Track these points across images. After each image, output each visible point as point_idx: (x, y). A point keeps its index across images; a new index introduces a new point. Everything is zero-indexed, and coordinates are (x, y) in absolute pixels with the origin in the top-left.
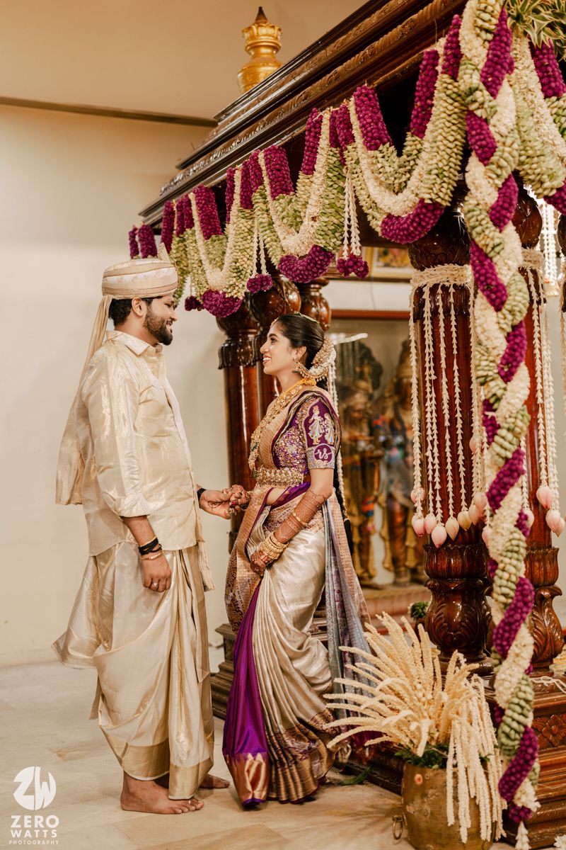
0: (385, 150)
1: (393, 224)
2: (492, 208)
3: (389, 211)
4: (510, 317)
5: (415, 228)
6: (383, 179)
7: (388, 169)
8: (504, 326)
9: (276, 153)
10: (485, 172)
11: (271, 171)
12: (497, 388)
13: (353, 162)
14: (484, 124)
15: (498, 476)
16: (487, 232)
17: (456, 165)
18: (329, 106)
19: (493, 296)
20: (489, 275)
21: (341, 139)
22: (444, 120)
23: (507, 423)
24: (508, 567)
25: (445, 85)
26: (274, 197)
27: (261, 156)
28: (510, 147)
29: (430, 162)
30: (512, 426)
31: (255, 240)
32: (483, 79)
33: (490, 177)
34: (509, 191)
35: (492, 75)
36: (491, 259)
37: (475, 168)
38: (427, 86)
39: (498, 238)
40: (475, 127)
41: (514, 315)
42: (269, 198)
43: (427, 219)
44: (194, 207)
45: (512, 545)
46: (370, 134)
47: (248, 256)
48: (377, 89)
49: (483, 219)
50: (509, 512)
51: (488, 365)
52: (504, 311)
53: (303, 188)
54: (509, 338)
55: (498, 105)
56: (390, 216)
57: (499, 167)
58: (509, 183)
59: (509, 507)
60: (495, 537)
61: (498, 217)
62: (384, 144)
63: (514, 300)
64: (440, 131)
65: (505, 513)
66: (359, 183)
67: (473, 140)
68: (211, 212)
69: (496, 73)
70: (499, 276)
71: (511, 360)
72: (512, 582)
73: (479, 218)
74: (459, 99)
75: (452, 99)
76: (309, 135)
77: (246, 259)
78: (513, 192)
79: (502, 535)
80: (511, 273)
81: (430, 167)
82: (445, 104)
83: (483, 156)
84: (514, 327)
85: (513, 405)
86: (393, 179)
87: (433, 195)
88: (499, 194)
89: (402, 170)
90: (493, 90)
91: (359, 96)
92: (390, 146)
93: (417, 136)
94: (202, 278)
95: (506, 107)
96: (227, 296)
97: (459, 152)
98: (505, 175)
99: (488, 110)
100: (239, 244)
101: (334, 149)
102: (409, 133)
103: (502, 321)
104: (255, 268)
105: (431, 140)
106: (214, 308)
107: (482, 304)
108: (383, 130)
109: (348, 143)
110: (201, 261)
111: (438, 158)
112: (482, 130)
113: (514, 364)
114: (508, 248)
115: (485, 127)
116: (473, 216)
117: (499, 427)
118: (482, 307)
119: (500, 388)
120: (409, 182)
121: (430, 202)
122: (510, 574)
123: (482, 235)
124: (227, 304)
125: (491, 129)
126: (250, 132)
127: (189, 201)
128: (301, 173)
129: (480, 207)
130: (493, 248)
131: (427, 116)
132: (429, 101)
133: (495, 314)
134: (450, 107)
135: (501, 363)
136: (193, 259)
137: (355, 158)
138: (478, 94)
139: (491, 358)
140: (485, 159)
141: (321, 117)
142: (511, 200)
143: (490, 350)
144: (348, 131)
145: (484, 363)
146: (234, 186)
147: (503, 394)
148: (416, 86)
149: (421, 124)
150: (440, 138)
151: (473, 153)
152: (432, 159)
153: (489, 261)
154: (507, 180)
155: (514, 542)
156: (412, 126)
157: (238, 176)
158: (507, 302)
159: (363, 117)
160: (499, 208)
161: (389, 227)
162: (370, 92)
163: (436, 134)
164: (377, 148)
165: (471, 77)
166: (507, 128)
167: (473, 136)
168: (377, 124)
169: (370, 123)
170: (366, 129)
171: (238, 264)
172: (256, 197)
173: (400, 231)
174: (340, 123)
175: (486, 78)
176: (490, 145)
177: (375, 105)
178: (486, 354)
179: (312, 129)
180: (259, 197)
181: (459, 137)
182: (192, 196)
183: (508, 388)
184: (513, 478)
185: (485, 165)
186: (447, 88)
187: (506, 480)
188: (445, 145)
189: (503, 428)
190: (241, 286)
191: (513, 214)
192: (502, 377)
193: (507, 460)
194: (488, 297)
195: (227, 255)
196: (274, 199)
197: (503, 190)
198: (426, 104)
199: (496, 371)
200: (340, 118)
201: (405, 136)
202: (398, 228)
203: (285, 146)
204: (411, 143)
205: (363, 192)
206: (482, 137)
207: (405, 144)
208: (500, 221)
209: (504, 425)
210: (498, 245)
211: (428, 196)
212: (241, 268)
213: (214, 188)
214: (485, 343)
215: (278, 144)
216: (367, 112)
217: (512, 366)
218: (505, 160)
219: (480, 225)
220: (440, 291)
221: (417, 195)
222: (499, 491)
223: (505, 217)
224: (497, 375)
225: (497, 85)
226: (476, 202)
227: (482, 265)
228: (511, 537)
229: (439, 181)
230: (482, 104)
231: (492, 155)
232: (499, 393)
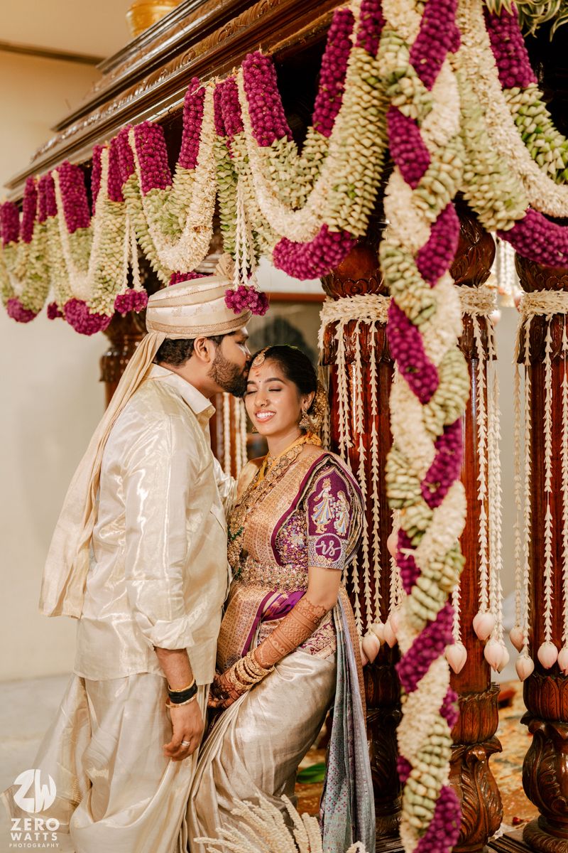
0: (280, 147)
1: (288, 253)
2: (421, 253)
3: (283, 235)
4: (441, 414)
5: (316, 264)
6: (276, 189)
7: (283, 176)
8: (433, 428)
9: (148, 132)
10: (412, 199)
11: (143, 156)
12: (419, 517)
13: (242, 158)
14: (412, 127)
15: (415, 646)
16: (412, 289)
17: (373, 179)
18: (214, 75)
19: (418, 383)
20: (413, 352)
21: (228, 126)
22: (357, 116)
23: (430, 569)
24: (425, 778)
25: (360, 64)
26: (145, 192)
27: (131, 134)
28: (449, 163)
29: (338, 174)
30: (438, 575)
31: (126, 244)
32: (413, 60)
33: (419, 207)
34: (446, 227)
35: (426, 55)
36: (417, 327)
37: (398, 191)
38: (336, 62)
39: (429, 297)
40: (400, 131)
41: (446, 411)
42: (141, 193)
43: (332, 254)
44: (58, 190)
45: (431, 744)
46: (261, 123)
47: (117, 263)
48: (273, 58)
49: (407, 269)
50: (429, 698)
51: (407, 483)
52: (432, 404)
53: (181, 187)
54: (438, 442)
55: (434, 100)
56: (284, 241)
57: (434, 193)
58: (447, 217)
59: (429, 692)
60: (409, 732)
61: (429, 266)
62: (280, 138)
63: (448, 390)
64: (352, 130)
65: (422, 700)
66: (248, 189)
67: (396, 151)
68: (77, 198)
69: (433, 53)
70: (427, 353)
71: (440, 476)
72: (429, 799)
73: (402, 267)
74: (378, 85)
75: (369, 84)
76: (188, 114)
77: (114, 267)
78: (452, 230)
79: (418, 729)
80: (445, 349)
81: (337, 182)
82: (360, 93)
83: (411, 174)
84: (447, 428)
85: (441, 545)
86: (288, 190)
87: (339, 220)
88: (433, 231)
89: (300, 179)
90: (427, 77)
91: (248, 67)
92: (289, 140)
93: (322, 132)
94: (64, 283)
95: (445, 104)
96: (91, 312)
97: (379, 162)
98: (441, 204)
99: (420, 107)
100: (106, 246)
101: (221, 138)
102: (311, 129)
103: (430, 420)
104: (126, 281)
105: (340, 142)
106: (77, 325)
107: (402, 392)
108: (280, 117)
109: (235, 132)
110: (64, 260)
111: (348, 169)
112: (410, 135)
113: (445, 483)
114: (442, 311)
115: (414, 132)
116: (392, 264)
117: (419, 573)
118: (402, 396)
119: (423, 518)
120: (308, 198)
121: (336, 230)
122: (427, 788)
123: (405, 294)
124: (92, 322)
125: (423, 134)
126: (128, 95)
127: (52, 181)
128: (178, 165)
129: (404, 250)
130: (421, 312)
131: (336, 106)
132: (338, 85)
133: (419, 407)
134: (366, 97)
135: (426, 480)
136: (54, 256)
137: (244, 154)
138: (405, 82)
139: (412, 472)
140: (413, 179)
141: (203, 90)
142: (449, 241)
143: (411, 460)
144: (236, 115)
145: (401, 479)
146: (101, 169)
147: (428, 526)
148: (321, 60)
149: (327, 117)
150: (351, 140)
151: (396, 168)
152: (340, 171)
153: (414, 330)
154: (444, 212)
155: (435, 740)
156: (314, 118)
157: (105, 155)
158: (439, 392)
159: (253, 98)
160: (430, 254)
161: (283, 257)
162: (264, 62)
163: (345, 134)
164: (269, 144)
165: (396, 57)
166: (446, 135)
167: (396, 145)
168: (271, 109)
169: (261, 107)
170: (256, 115)
171: (104, 273)
172: (127, 189)
173: (296, 265)
174: (226, 103)
175: (417, 59)
176: (421, 159)
177: (271, 81)
178: (404, 465)
179: (192, 107)
180: (131, 190)
181: (378, 141)
182: (55, 175)
183: (436, 519)
184: (436, 650)
185: (413, 188)
186: (362, 68)
187: (426, 653)
188: (358, 152)
189: (425, 576)
190: (108, 300)
191: (451, 263)
192: (427, 501)
193: (429, 622)
194: (411, 384)
195: (92, 258)
196: (145, 195)
197: (438, 226)
198: (335, 88)
199: (418, 491)
200: (225, 95)
201: (306, 132)
202: (294, 261)
203: (162, 122)
204: (313, 142)
205: (252, 202)
206: (409, 147)
207: (305, 143)
208: (432, 273)
209: (426, 571)
210: (428, 308)
211: (334, 222)
212: (108, 278)
213: (81, 167)
214: (404, 449)
215: (152, 119)
216: (259, 91)
217: (442, 487)
218: (441, 183)
219: (402, 277)
220: (357, 330)
221: (320, 217)
222: (416, 668)
223: (439, 266)
224: (419, 498)
225: (434, 70)
226: (397, 243)
227: (403, 336)
228: (431, 731)
229: (348, 201)
230: (412, 97)
231: (423, 174)
232: (421, 525)
